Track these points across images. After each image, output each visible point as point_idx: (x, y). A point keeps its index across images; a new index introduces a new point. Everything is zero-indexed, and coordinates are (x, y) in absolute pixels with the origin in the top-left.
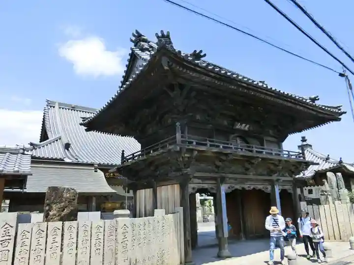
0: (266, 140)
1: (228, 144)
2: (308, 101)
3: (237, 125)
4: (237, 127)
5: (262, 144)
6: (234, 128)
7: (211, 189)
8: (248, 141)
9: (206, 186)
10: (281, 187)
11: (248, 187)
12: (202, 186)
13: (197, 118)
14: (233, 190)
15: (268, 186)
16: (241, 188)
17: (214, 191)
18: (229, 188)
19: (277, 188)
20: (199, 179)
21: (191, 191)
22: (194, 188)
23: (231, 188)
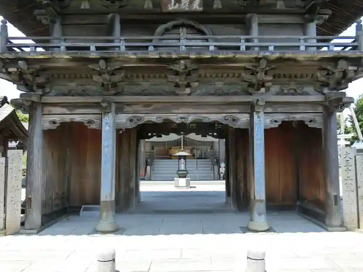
3: (167, 4)
4: (170, 9)
6: (164, 10)
7: (90, 122)
8: (206, 31)
9: (77, 118)
10: (281, 117)
11: (181, 118)
12: (71, 119)
13: (82, 7)
14: (141, 123)
15: (239, 116)
16: (160, 121)
17: (93, 126)
18: (131, 121)
19: (259, 117)
20: (62, 107)
21: (47, 126)
22: (54, 123)
23: (135, 120)
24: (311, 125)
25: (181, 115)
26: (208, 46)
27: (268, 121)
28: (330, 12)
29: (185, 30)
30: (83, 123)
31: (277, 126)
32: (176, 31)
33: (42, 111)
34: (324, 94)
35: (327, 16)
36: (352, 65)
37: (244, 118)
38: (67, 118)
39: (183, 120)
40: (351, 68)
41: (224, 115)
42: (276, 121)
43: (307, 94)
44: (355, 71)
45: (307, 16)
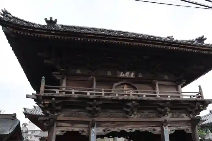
0: (158, 85)
1: (111, 91)
2: (195, 43)
3: (119, 74)
4: (120, 76)
5: (154, 89)
6: (117, 77)
7: (83, 132)
8: (136, 87)
9: (76, 129)
10: (174, 128)
11: (130, 130)
12: (72, 129)
13: (77, 72)
14: (109, 132)
15: (156, 128)
16: (119, 131)
17: (84, 134)
18: (104, 131)
19: (166, 129)
20: (68, 123)
21: (59, 133)
22: (63, 131)
23: (106, 131)
24: (187, 132)
25: (129, 128)
26: (143, 95)
27: (169, 130)
28: (185, 81)
29: (126, 86)
30: (79, 132)
31: (173, 133)
32: (122, 86)
33: (57, 125)
34: (190, 117)
35: (184, 83)
36: (201, 105)
37: (158, 129)
38: (70, 129)
39: (131, 130)
40: (201, 106)
41: (149, 128)
42: (172, 130)
43: (183, 117)
44: (203, 107)
45: (177, 82)
